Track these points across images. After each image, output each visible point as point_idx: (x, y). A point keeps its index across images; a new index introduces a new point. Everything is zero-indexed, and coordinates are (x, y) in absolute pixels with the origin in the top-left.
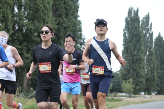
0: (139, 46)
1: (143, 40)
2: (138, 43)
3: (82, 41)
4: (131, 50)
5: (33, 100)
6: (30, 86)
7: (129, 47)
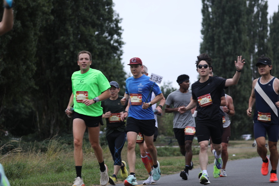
0: (237, 34)
1: (245, 20)
2: (235, 27)
3: (113, 25)
4: (219, 44)
5: (9, 157)
6: (2, 126)
7: (216, 37)
